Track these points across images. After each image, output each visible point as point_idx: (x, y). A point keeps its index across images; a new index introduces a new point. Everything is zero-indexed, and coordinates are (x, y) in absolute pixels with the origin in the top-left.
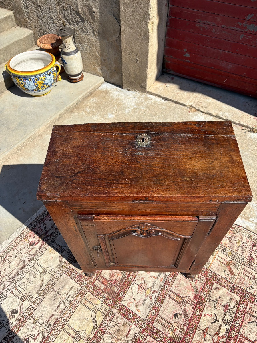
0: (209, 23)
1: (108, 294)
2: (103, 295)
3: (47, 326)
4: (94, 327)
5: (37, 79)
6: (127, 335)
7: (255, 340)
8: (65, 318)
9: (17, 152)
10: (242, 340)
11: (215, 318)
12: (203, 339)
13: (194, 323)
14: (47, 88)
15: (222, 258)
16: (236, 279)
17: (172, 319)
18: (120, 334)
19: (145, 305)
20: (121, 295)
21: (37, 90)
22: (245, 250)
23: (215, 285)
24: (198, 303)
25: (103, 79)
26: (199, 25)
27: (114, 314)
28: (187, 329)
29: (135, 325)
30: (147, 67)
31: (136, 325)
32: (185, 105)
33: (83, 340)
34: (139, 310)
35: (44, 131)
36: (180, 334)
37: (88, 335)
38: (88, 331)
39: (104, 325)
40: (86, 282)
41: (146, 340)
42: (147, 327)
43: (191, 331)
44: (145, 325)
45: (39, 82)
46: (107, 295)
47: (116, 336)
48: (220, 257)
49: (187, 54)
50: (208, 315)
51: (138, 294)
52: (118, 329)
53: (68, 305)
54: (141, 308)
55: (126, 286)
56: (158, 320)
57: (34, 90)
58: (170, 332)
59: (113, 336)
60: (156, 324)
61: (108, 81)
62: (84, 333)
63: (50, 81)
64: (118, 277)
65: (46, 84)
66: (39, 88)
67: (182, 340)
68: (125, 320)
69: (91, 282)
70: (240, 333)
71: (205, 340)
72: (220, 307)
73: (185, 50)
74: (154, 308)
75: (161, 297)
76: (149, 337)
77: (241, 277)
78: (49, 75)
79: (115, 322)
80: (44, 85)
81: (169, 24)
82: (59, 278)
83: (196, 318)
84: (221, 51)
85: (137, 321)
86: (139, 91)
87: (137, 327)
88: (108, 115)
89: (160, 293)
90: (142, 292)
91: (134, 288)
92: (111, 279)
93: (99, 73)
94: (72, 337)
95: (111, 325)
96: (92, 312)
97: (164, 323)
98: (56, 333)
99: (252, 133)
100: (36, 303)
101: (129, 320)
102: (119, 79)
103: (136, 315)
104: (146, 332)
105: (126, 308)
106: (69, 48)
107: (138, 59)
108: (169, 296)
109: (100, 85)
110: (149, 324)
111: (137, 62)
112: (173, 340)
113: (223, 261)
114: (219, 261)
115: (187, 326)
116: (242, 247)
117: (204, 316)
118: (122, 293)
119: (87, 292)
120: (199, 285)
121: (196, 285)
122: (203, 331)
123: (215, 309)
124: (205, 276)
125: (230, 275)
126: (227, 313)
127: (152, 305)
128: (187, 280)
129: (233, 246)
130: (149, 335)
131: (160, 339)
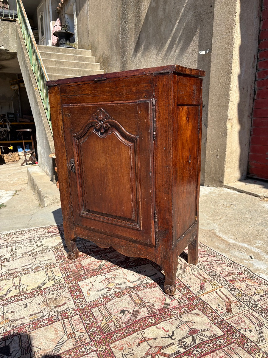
1: (74, 274)
2: (68, 272)
3: (4, 272)
4: (38, 287)
6: (60, 306)
8: (22, 273)
11: (171, 335)
12: (137, 344)
13: (138, 326)
15: (224, 294)
16: (230, 317)
17: (117, 312)
18: (53, 302)
19: (99, 292)
20: (83, 278)
22: (265, 299)
23: (196, 311)
24: (160, 315)
27: (63, 287)
29: (75, 302)
30: (225, 161)
32: (258, 196)
33: (20, 291)
36: (112, 327)
37: (26, 290)
38: (30, 287)
39: (47, 290)
40: (63, 261)
41: (72, 318)
42: (84, 309)
43: (129, 330)
44: (84, 306)
46: (71, 274)
47: (48, 302)
48: (222, 292)
50: (163, 329)
51: (100, 283)
52: (56, 298)
53: (34, 267)
54: (92, 293)
55: (94, 274)
56: (100, 308)
58: (104, 321)
59: (46, 300)
60: (95, 310)
62: (25, 288)
64: (93, 267)
67: (110, 333)
68: (69, 295)
69: (67, 263)
71: (138, 345)
72: (186, 328)
74: (105, 298)
75: (122, 294)
76: (78, 316)
77: (239, 318)
79: (59, 292)
82: (47, 252)
83: (145, 323)
85: (79, 300)
86: (217, 186)
87: (75, 304)
89: (123, 290)
90: (104, 283)
91: (100, 278)
92: (87, 266)
94: (14, 285)
95: (53, 292)
96: (47, 279)
97: (104, 311)
98: (5, 278)
100: (14, 258)
101: (72, 296)
102: (203, 179)
103: (83, 295)
104: (79, 312)
105: (78, 287)
107: (218, 154)
108: (130, 295)
110: (89, 307)
112: (101, 329)
113: (224, 298)
114: (218, 295)
115: (128, 325)
116: (261, 296)
117: (157, 328)
118: (86, 277)
119: (57, 267)
120: (175, 303)
121: (171, 303)
122: (144, 338)
123: (178, 327)
124: (188, 301)
125: (225, 310)
126: (192, 336)
127: (106, 295)
128: (163, 295)
129: (248, 290)
130: (80, 315)
131: (87, 322)
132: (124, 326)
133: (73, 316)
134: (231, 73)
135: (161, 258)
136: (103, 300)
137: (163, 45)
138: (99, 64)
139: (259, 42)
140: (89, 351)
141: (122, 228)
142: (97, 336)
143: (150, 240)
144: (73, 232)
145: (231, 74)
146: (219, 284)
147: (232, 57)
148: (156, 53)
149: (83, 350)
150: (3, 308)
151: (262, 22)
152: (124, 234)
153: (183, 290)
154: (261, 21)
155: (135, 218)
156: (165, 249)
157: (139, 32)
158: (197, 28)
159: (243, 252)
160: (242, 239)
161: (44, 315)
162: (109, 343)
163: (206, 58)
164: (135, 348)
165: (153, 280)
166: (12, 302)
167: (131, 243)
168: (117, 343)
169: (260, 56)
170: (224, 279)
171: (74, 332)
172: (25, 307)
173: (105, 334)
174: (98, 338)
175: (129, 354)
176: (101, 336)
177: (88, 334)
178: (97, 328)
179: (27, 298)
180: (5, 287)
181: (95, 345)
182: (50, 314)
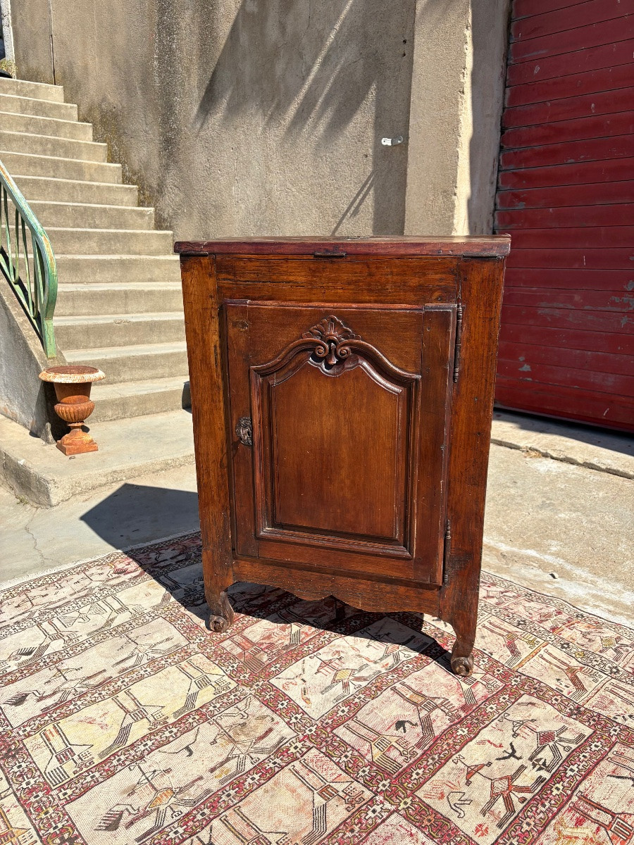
0: (561, 305)
1: (245, 663)
2: (232, 661)
3: (79, 685)
4: (186, 706)
6: (262, 738)
7: (623, 813)
8: (126, 680)
9: (158, 470)
10: (581, 808)
11: (510, 751)
12: (465, 780)
13: (445, 747)
15: (555, 658)
16: (587, 698)
17: (389, 728)
18: (242, 731)
19: (327, 694)
20: (273, 669)
22: (624, 656)
23: (525, 699)
24: (469, 717)
26: (543, 312)
27: (242, 697)
28: (423, 754)
29: (288, 723)
31: (291, 724)
32: (517, 448)
33: (150, 721)
34: (307, 700)
36: (400, 759)
37: (164, 717)
38: (168, 709)
39: (211, 708)
40: (203, 639)
41: (305, 757)
42: (317, 734)
43: (433, 759)
44: (313, 729)
46: (241, 664)
47: (231, 734)
48: (550, 654)
49: (525, 366)
50: (491, 743)
51: (316, 673)
52: (242, 721)
53: (145, 661)
54: (316, 698)
55: (292, 657)
56: (350, 726)
58: (375, 751)
59: (225, 731)
60: (341, 731)
62: (158, 712)
64: (280, 642)
67: (402, 772)
68: (266, 711)
69: (213, 641)
70: (580, 791)
71: (468, 783)
72: (530, 734)
73: (522, 359)
74: (347, 703)
75: (375, 689)
76: (314, 751)
77: (603, 697)
79: (241, 709)
82: (148, 622)
83: (455, 738)
84: (589, 353)
85: (296, 718)
87: (291, 728)
89: (374, 681)
90: (327, 673)
91: (311, 663)
92: (264, 641)
94: (127, 712)
95: (227, 712)
96: (193, 684)
97: (363, 732)
98: (93, 699)
100: (79, 648)
101: (275, 711)
103: (298, 706)
104: (311, 741)
105: (277, 690)
108: (394, 689)
110: (326, 728)
112: (378, 766)
113: (559, 664)
114: (547, 661)
115: (426, 748)
116: (615, 650)
117: (478, 743)
118: (278, 666)
119: (197, 653)
120: (480, 691)
121: (473, 690)
122: (469, 767)
123: (515, 735)
124: (501, 681)
125: (572, 688)
126: (547, 747)
127: (345, 698)
128: (450, 677)
129: (590, 644)
130: (317, 749)
131: (342, 760)
132: (420, 752)
133: (304, 754)
134: (455, 194)
135: (452, 609)
136: (346, 709)
137: (281, 108)
138: (91, 124)
139: (502, 132)
140: (385, 815)
141: (367, 557)
142: (381, 783)
143: (433, 577)
144: (231, 573)
145: (454, 197)
146: (538, 639)
147: (456, 163)
148: (262, 124)
149: (370, 814)
150: (139, 767)
151: (508, 90)
152: (371, 569)
153: (481, 662)
154: (505, 87)
155: (400, 535)
156: (461, 591)
157: (212, 65)
158: (369, 85)
159: (535, 567)
160: (521, 540)
161: (241, 764)
162: (413, 791)
163: (394, 155)
164: (465, 789)
165: (414, 650)
166: (152, 750)
167: (383, 585)
168: (427, 787)
169: (505, 162)
170: (542, 629)
171: (328, 784)
172: (190, 755)
173: (394, 776)
174: (384, 785)
175: (463, 802)
176: (389, 780)
177: (359, 782)
178: (369, 767)
179: (179, 734)
180: (108, 720)
181: (386, 800)
182: (252, 759)
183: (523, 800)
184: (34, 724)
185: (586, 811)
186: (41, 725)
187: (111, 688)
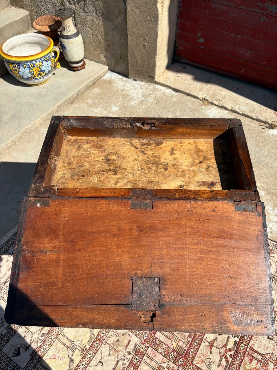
0: (226, 3)
3: (40, 335)
4: (91, 337)
5: (33, 66)
6: (127, 346)
7: (265, 354)
10: (251, 353)
12: (209, 352)
13: (199, 334)
14: (44, 76)
18: (119, 345)
21: (33, 77)
25: (107, 67)
28: (192, 341)
29: (136, 335)
30: (156, 54)
32: (197, 98)
33: (79, 350)
35: (41, 124)
36: (184, 346)
37: (84, 346)
38: (84, 341)
39: (102, 335)
42: (149, 338)
43: (196, 342)
44: (146, 335)
45: (35, 68)
47: (115, 347)
49: (201, 39)
52: (117, 339)
57: (30, 78)
59: (112, 347)
60: (158, 335)
61: (112, 70)
62: (81, 344)
63: (47, 68)
65: (43, 71)
66: (35, 75)
67: (186, 353)
70: (250, 346)
71: (211, 353)
73: (199, 34)
76: (150, 348)
78: (46, 61)
79: (114, 332)
80: (41, 73)
81: (181, 4)
84: (239, 36)
85: (138, 331)
86: (147, 81)
87: (137, 337)
88: (111, 108)
93: (103, 61)
94: (67, 347)
95: (109, 335)
98: (50, 343)
99: (271, 130)
102: (125, 68)
104: (147, 343)
106: (69, 30)
107: (145, 44)
109: (103, 74)
111: (144, 48)
112: (176, 352)
115: (192, 337)
122: (210, 343)
130: (151, 347)
131: (162, 351)
132: (190, 340)
133: (147, 351)
142: (180, 361)
161: (124, 363)
162: (192, 362)
164: (210, 356)
166: (87, 367)
168: (196, 358)
171: (160, 364)
172: (102, 365)
173: (184, 356)
174: (181, 361)
175: (210, 363)
176: (182, 358)
177: (171, 361)
178: (173, 352)
179: (94, 354)
180: (61, 354)
181: (183, 368)
182: (127, 359)
183: (231, 356)
184: (31, 365)
185: (252, 354)
186: (34, 365)
187: (54, 333)
